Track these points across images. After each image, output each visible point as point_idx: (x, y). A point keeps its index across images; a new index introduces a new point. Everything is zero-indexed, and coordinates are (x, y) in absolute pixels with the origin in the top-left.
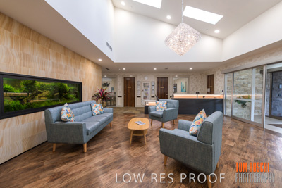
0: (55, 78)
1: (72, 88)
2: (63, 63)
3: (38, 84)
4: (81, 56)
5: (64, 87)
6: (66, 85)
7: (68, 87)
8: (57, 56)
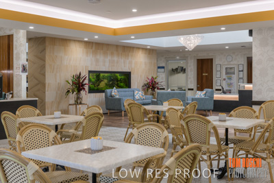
0: (110, 70)
1: (122, 77)
2: (115, 58)
3: (102, 75)
4: (131, 47)
5: (117, 76)
6: (118, 75)
7: (119, 77)
8: (112, 54)
